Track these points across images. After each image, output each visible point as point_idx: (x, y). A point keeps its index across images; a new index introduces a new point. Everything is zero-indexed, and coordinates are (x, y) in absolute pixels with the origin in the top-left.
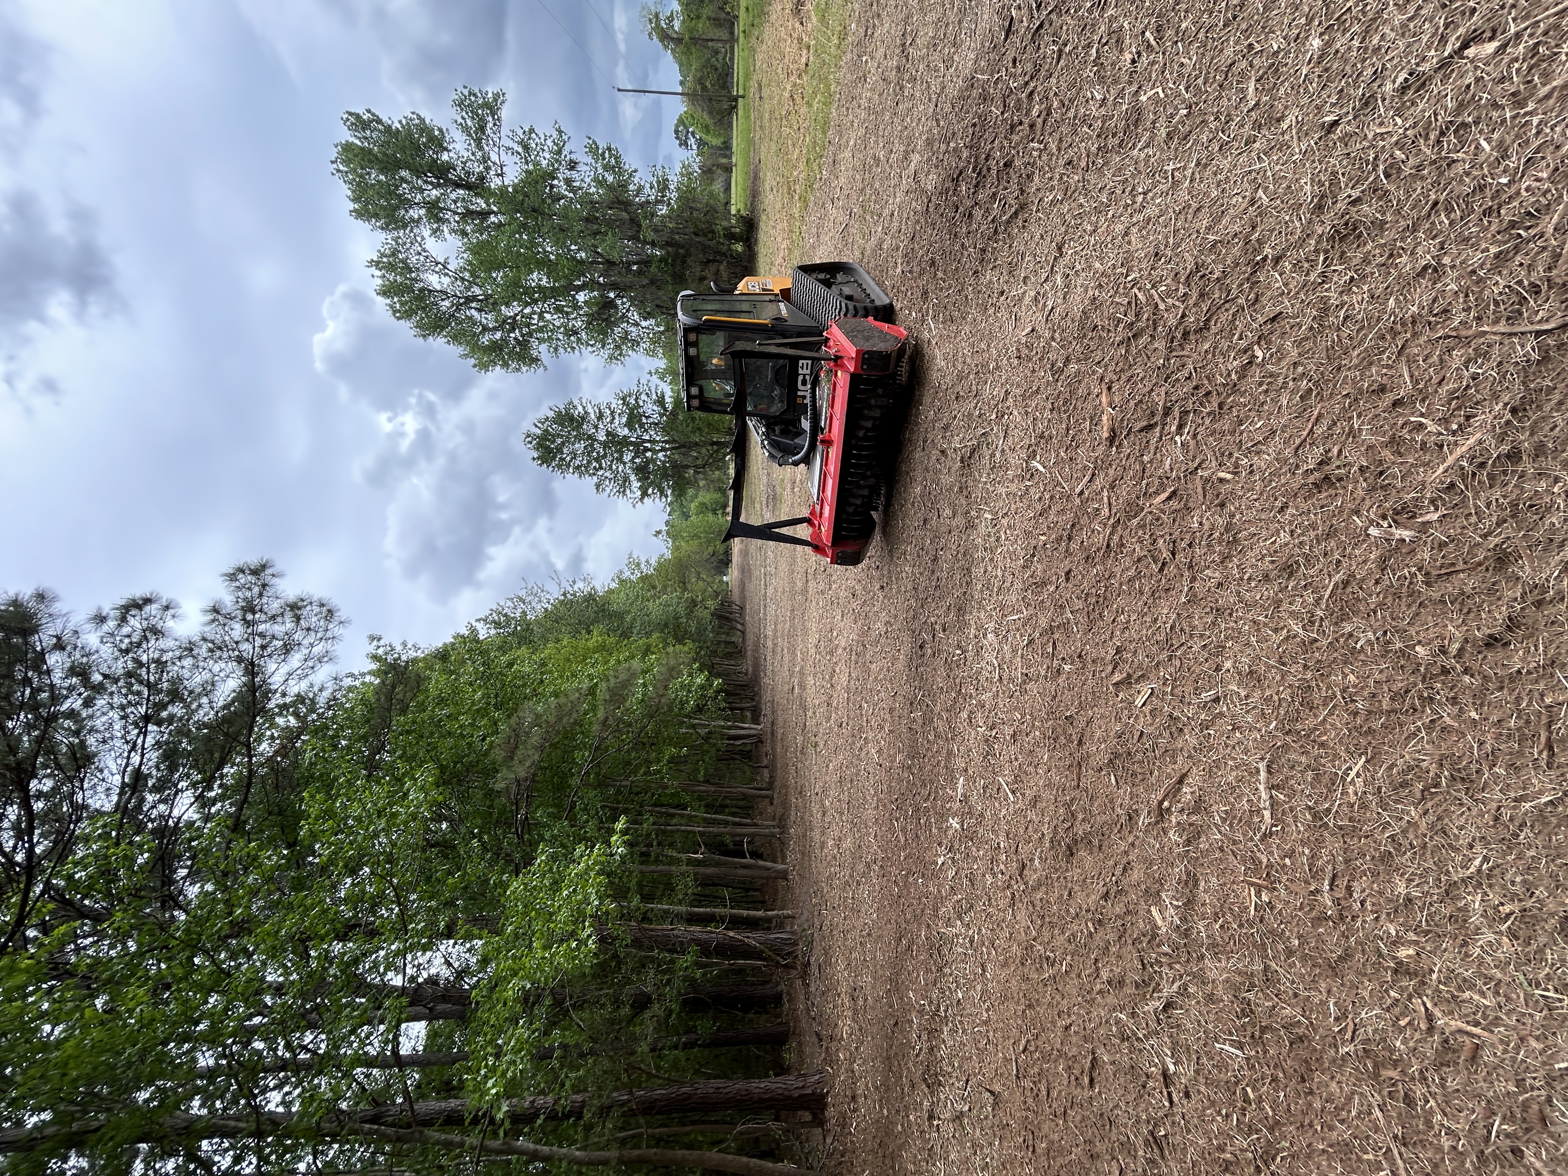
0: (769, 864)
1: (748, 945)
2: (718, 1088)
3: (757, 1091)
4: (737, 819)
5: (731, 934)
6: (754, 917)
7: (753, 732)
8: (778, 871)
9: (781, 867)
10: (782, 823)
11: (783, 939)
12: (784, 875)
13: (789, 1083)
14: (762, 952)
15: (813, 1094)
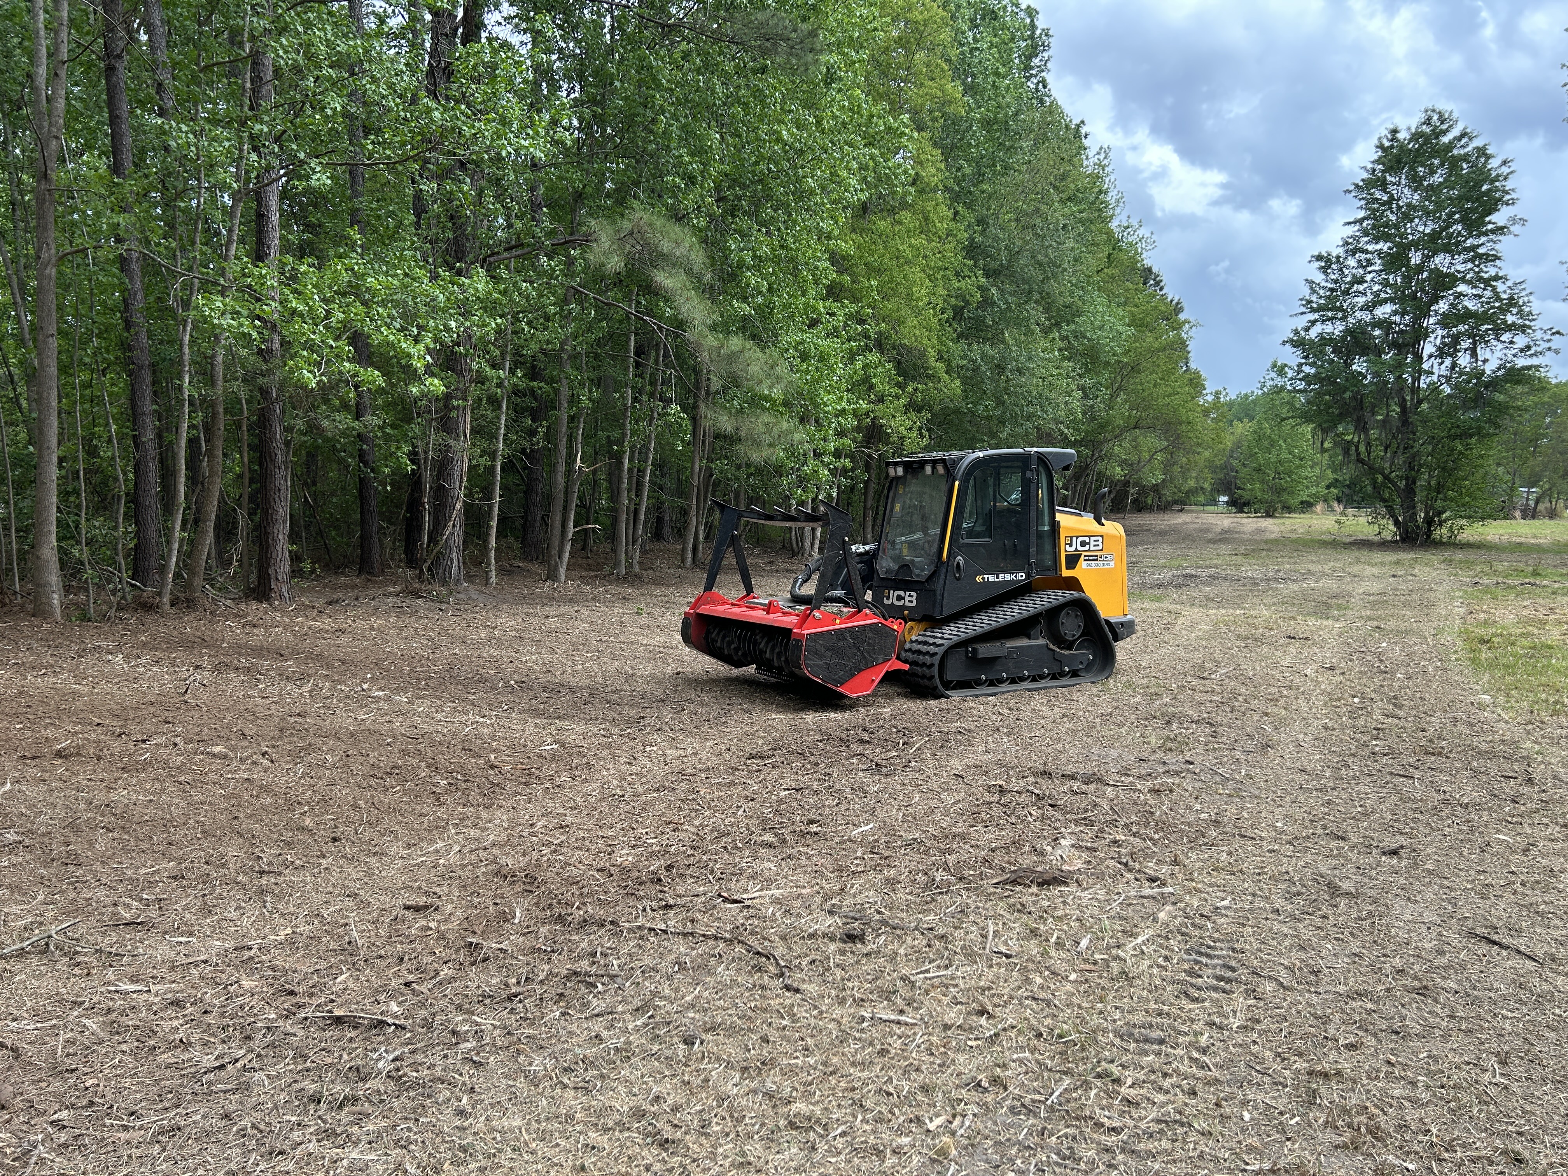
0: (566, 556)
1: (446, 526)
2: (279, 490)
3: (276, 531)
4: (642, 517)
5: (458, 506)
6: (488, 534)
7: (808, 542)
8: (556, 569)
9: (562, 573)
10: (632, 579)
11: (451, 568)
12: (552, 576)
13: (283, 567)
14: (436, 543)
15: (271, 589)
